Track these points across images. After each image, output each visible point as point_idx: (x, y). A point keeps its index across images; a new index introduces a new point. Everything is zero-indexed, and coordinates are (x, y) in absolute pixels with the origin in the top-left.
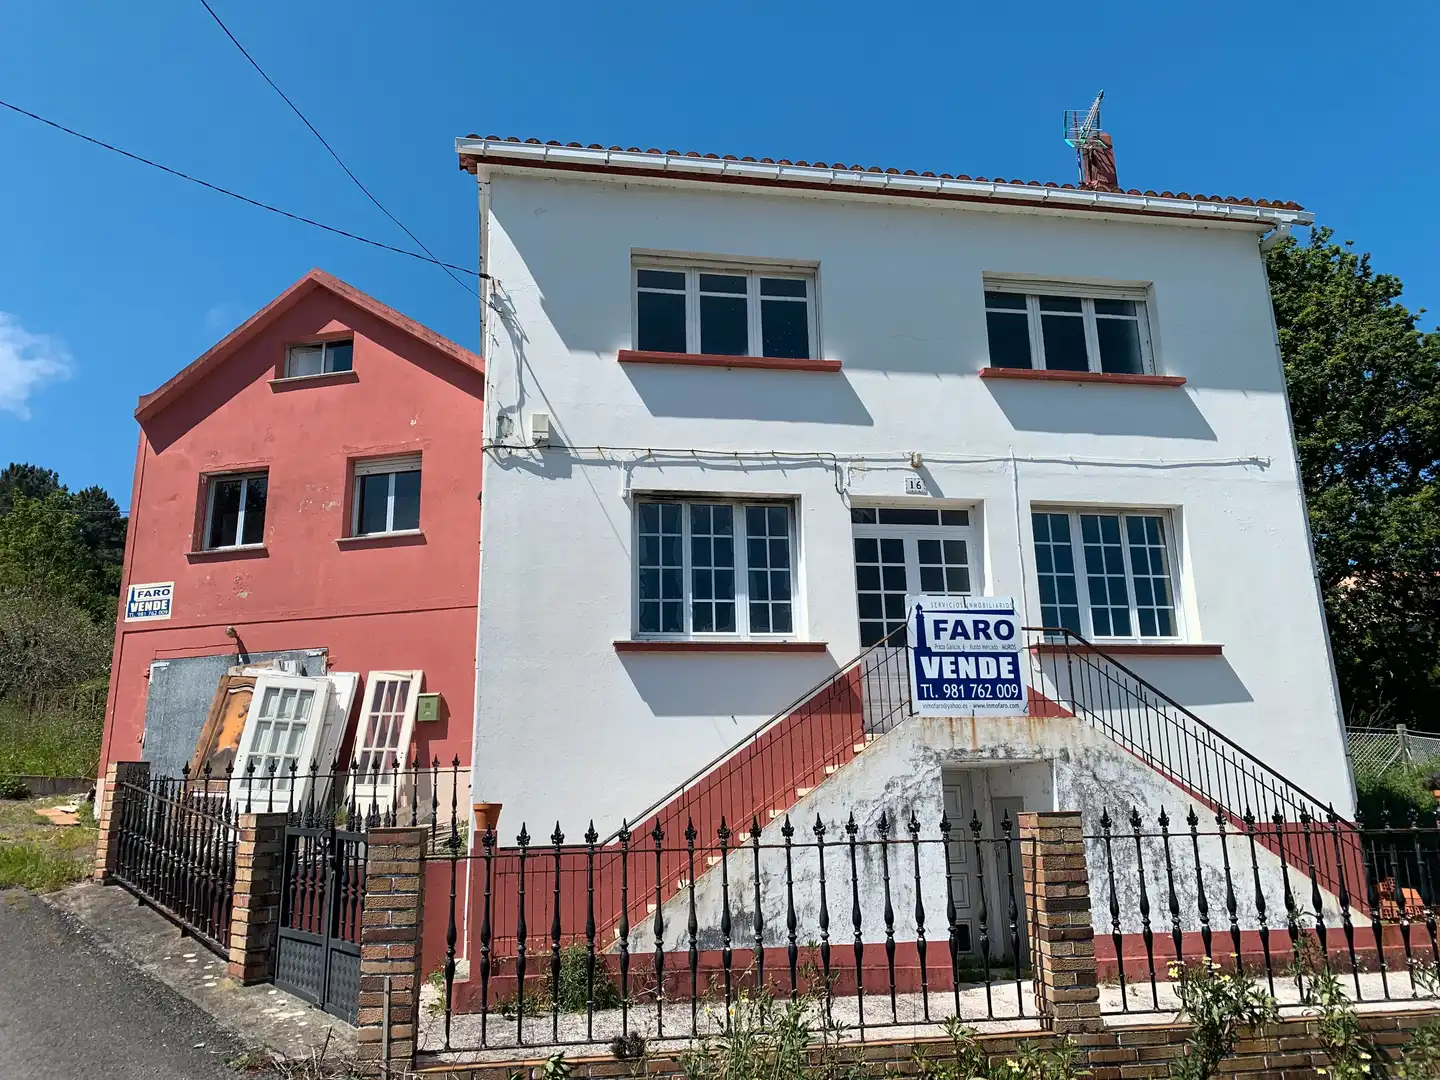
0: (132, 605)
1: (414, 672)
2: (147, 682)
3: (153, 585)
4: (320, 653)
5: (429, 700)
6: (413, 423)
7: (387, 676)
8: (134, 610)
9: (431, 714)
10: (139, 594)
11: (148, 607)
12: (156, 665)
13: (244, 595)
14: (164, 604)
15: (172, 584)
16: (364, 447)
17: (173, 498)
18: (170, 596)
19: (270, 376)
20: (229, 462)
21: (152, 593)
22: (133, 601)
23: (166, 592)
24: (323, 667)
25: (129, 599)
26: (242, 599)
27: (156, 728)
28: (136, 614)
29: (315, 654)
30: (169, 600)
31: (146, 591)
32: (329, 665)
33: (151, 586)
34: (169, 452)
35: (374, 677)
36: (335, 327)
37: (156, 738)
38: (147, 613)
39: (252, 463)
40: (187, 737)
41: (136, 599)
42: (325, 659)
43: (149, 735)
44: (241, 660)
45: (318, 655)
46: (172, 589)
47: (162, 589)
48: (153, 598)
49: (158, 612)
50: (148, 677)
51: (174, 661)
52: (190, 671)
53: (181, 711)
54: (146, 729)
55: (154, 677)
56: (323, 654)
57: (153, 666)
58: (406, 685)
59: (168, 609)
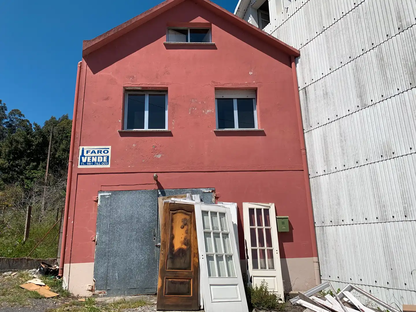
0: (83, 158)
1: (270, 204)
2: (96, 205)
3: (96, 147)
4: (211, 191)
5: (283, 220)
6: (251, 73)
7: (255, 206)
8: (84, 160)
9: (285, 229)
10: (87, 152)
11: (94, 160)
12: (102, 194)
13: (159, 156)
14: (105, 159)
15: (110, 147)
16: (223, 83)
17: (107, 99)
18: (109, 154)
19: (163, 40)
20: (141, 82)
21: (96, 152)
22: (83, 155)
23: (106, 152)
24: (213, 199)
25: (80, 154)
26: (158, 159)
27: (105, 233)
28: (86, 163)
29: (208, 191)
30: (108, 157)
31: (91, 150)
32: (217, 198)
33: (96, 148)
34: (102, 74)
35: (246, 206)
36: (199, 20)
37: (105, 238)
38: (94, 163)
39: (157, 84)
40: (126, 238)
41: (85, 154)
42: (214, 195)
43: (100, 236)
44: (160, 193)
45: (209, 192)
46: (110, 150)
47: (103, 150)
48: (97, 155)
49: (101, 163)
50: (97, 201)
51: (114, 192)
52: (125, 199)
53: (120, 223)
54: (98, 233)
55: (101, 201)
56: (213, 191)
57: (100, 195)
58: (267, 211)
59: (108, 162)
